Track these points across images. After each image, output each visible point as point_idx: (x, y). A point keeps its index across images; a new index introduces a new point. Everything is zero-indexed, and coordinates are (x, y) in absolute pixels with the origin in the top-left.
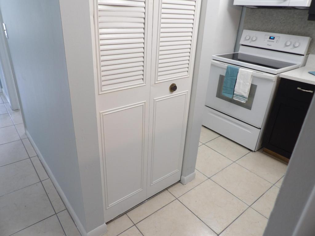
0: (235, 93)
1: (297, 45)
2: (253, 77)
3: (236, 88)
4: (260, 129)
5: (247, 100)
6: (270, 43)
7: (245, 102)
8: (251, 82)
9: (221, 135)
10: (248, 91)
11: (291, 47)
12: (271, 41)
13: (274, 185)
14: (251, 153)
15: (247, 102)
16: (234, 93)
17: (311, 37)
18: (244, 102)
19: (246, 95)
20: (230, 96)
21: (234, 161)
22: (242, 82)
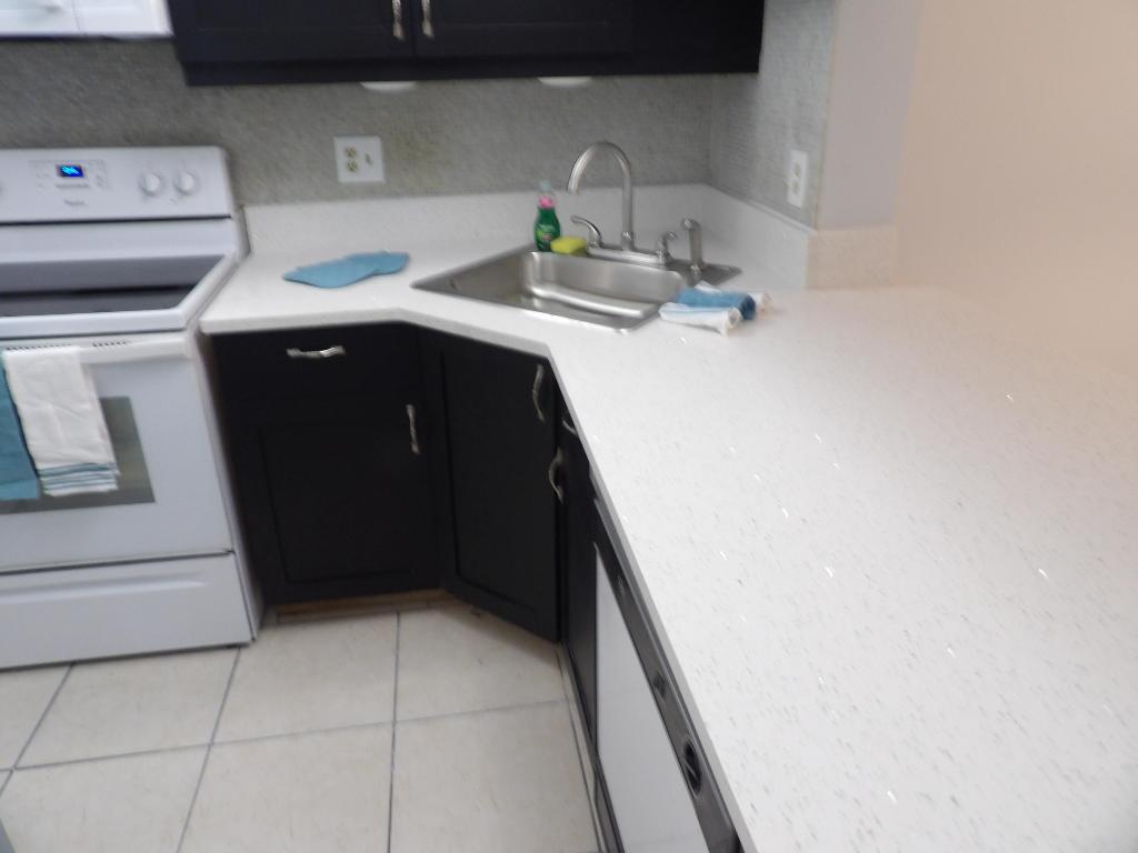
0: (40, 466)
1: (188, 183)
2: (94, 369)
3: (37, 443)
4: (232, 552)
5: (117, 472)
6: (73, 195)
7: (113, 487)
8: (94, 396)
9: (73, 664)
10: (103, 436)
11: (171, 193)
12: (72, 186)
13: (394, 723)
14: (245, 654)
15: (119, 480)
16: (36, 471)
17: (220, 145)
18: (106, 486)
19: (103, 453)
20: (27, 491)
21: (206, 740)
22: (49, 408)
